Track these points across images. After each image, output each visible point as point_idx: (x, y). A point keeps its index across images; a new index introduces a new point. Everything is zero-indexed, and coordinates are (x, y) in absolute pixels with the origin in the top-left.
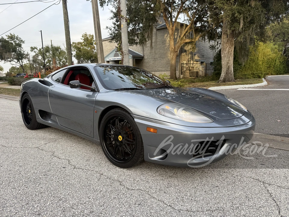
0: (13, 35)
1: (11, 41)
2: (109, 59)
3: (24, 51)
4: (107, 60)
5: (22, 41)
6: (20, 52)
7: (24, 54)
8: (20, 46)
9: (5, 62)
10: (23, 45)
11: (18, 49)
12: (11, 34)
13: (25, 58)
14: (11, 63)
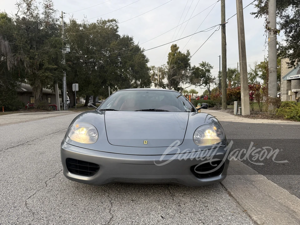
0: (204, 62)
1: (202, 68)
2: (290, 78)
3: (211, 76)
4: (288, 79)
5: (211, 67)
6: (209, 77)
7: (211, 79)
8: (208, 71)
9: (196, 86)
10: (211, 71)
11: (207, 74)
12: (203, 62)
13: (212, 82)
14: (201, 87)
